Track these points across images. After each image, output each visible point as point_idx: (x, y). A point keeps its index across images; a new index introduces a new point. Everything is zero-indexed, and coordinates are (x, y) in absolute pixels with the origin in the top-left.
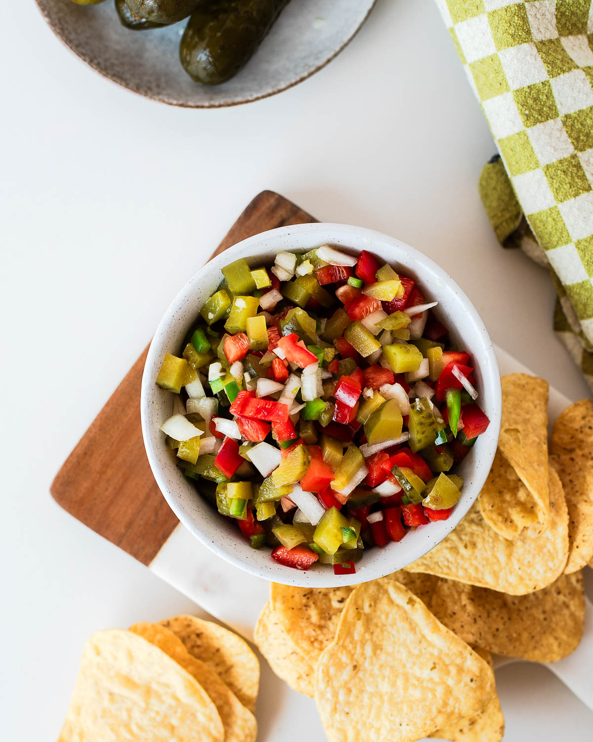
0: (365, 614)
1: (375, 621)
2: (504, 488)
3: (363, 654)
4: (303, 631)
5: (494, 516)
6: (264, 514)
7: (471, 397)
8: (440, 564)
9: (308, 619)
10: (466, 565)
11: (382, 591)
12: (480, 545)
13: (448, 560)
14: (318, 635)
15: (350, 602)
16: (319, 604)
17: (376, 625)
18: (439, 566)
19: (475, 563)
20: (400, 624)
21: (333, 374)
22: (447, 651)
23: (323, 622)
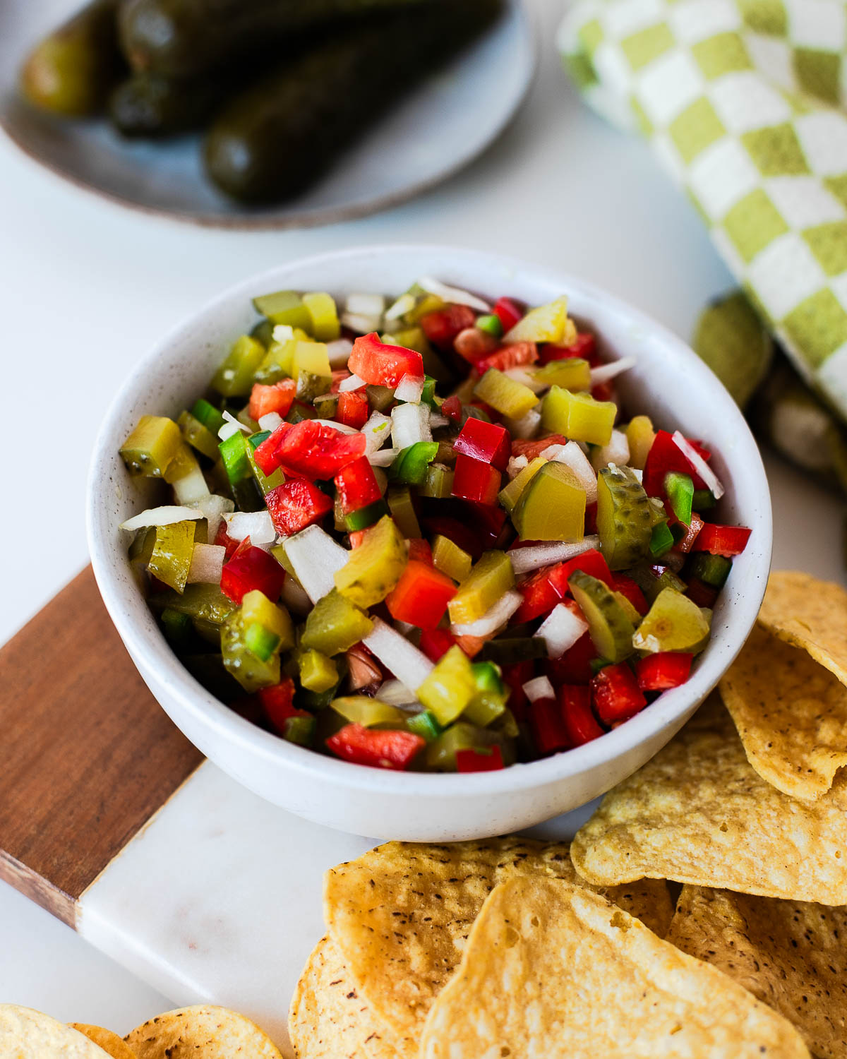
0: (524, 942)
1: (546, 959)
2: (790, 725)
3: (522, 1026)
4: (392, 986)
5: (776, 761)
6: (314, 673)
7: (712, 495)
8: (675, 862)
9: (404, 961)
10: (729, 860)
11: (557, 904)
12: (752, 824)
13: (691, 855)
14: (423, 997)
15: (492, 904)
16: (425, 938)
17: (549, 969)
18: (672, 864)
19: (746, 854)
20: (599, 967)
21: (451, 419)
22: (704, 1004)
23: (434, 975)
